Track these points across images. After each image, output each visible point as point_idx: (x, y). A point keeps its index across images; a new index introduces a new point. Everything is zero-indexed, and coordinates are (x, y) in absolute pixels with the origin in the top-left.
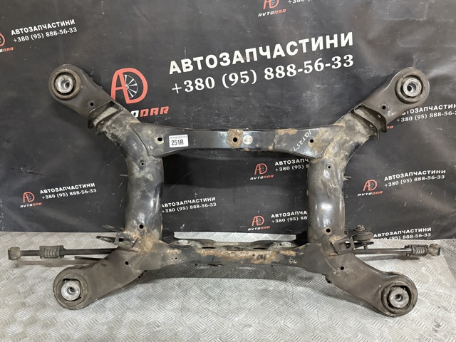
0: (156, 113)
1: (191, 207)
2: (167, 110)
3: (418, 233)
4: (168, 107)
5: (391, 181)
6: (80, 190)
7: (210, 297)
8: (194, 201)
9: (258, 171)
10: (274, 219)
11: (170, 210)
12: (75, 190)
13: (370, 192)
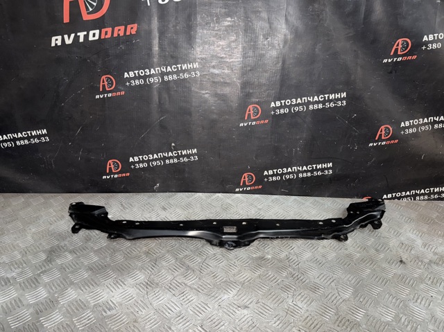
0: (122, 34)
1: (167, 161)
2: (135, 29)
3: (434, 193)
4: (136, 25)
5: (408, 128)
6: (28, 138)
7: (188, 268)
8: (170, 154)
9: (249, 115)
10: (267, 176)
11: (141, 165)
12: (23, 139)
13: (384, 140)
